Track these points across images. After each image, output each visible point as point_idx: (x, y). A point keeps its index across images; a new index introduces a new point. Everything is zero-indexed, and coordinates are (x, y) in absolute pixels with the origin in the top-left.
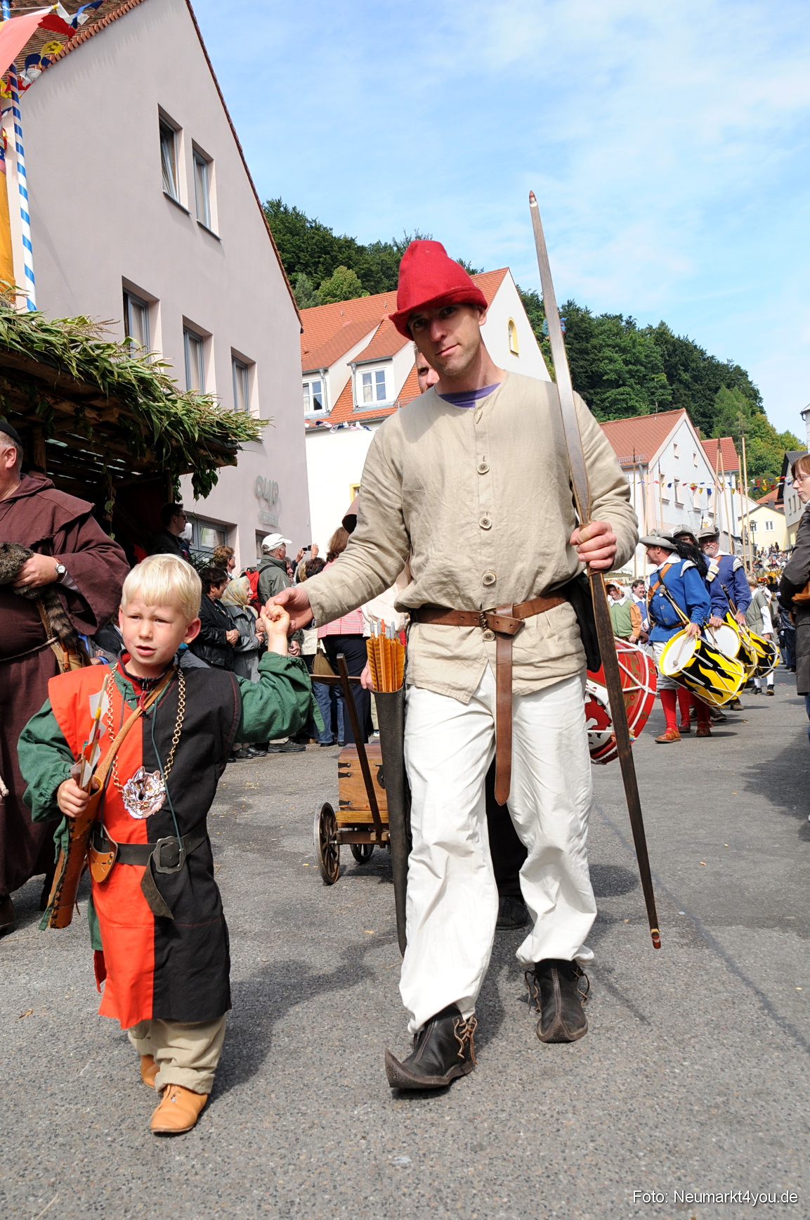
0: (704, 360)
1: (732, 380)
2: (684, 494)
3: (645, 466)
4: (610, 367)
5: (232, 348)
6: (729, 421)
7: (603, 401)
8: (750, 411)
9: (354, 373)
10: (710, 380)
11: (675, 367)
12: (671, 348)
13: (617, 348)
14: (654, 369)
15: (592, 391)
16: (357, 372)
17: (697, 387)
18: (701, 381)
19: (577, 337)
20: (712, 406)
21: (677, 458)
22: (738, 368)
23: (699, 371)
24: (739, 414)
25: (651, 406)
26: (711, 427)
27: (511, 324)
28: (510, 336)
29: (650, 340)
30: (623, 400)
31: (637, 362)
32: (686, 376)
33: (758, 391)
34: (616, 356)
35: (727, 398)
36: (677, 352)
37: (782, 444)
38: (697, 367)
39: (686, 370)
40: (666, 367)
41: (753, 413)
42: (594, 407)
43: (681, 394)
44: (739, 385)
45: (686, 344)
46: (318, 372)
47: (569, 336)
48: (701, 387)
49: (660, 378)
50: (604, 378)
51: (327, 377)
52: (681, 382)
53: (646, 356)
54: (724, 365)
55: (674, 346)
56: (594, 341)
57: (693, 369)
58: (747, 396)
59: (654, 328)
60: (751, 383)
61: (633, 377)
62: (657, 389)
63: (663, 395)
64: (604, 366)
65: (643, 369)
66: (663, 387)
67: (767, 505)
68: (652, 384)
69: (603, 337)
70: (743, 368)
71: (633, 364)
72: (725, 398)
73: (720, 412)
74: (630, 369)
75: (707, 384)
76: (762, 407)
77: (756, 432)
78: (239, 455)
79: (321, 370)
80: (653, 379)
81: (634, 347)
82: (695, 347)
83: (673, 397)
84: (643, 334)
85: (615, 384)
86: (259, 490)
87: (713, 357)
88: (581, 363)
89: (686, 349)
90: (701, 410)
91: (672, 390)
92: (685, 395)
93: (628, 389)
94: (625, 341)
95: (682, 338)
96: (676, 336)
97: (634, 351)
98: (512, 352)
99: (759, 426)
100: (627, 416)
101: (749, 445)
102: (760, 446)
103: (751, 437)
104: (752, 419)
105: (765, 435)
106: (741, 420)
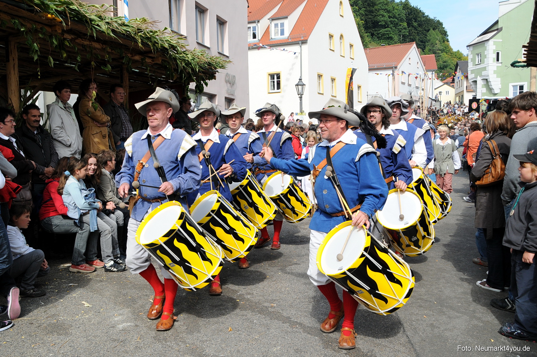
0: (424, 17)
1: (435, 26)
2: (412, 80)
3: (396, 68)
4: (382, 19)
5: (217, 15)
6: (433, 45)
7: (378, 34)
8: (442, 41)
9: (271, 23)
10: (426, 26)
11: (411, 20)
12: (410, 11)
13: (386, 11)
14: (402, 20)
15: (373, 29)
16: (272, 23)
17: (420, 29)
18: (422, 26)
19: (369, 5)
20: (426, 38)
21: (410, 64)
22: (438, 21)
23: (421, 22)
24: (437, 42)
25: (399, 37)
26: (425, 47)
27: (341, 2)
28: (340, 8)
29: (401, 7)
30: (387, 34)
31: (394, 17)
32: (415, 24)
33: (447, 32)
34: (385, 14)
35: (433, 35)
36: (412, 13)
37: (456, 56)
38: (420, 20)
39: (415, 22)
40: (407, 20)
41: (444, 41)
42: (374, 36)
43: (412, 32)
44: (438, 29)
45: (416, 10)
46: (255, 22)
47: (365, 5)
48: (421, 29)
49: (404, 24)
50: (379, 24)
51: (259, 24)
52: (413, 26)
53: (399, 15)
54: (432, 20)
55: (411, 10)
56: (376, 7)
57: (419, 21)
58: (441, 34)
59: (403, 2)
60: (444, 28)
61: (392, 23)
62: (402, 29)
63: (405, 32)
64: (380, 18)
65: (396, 20)
66: (405, 29)
67: (447, 83)
68: (400, 27)
69: (380, 5)
70: (441, 21)
71: (393, 18)
72: (432, 34)
73: (429, 40)
74: (391, 20)
75: (425, 28)
76: (448, 39)
77: (444, 50)
78: (217, 75)
79: (256, 21)
80: (401, 25)
81: (393, 10)
82: (421, 11)
83: (409, 33)
84: (398, 5)
85: (384, 27)
86: (227, 79)
87: (428, 16)
88: (370, 17)
89: (416, 12)
90: (421, 39)
91: (409, 30)
92: (414, 32)
93: (389, 29)
94: (390, 8)
95: (415, 7)
96: (412, 6)
97: (393, 12)
98: (341, 15)
99: (446, 47)
100: (388, 41)
101: (441, 56)
102: (445, 56)
103: (442, 52)
104: (442, 44)
105: (448, 51)
106: (438, 44)
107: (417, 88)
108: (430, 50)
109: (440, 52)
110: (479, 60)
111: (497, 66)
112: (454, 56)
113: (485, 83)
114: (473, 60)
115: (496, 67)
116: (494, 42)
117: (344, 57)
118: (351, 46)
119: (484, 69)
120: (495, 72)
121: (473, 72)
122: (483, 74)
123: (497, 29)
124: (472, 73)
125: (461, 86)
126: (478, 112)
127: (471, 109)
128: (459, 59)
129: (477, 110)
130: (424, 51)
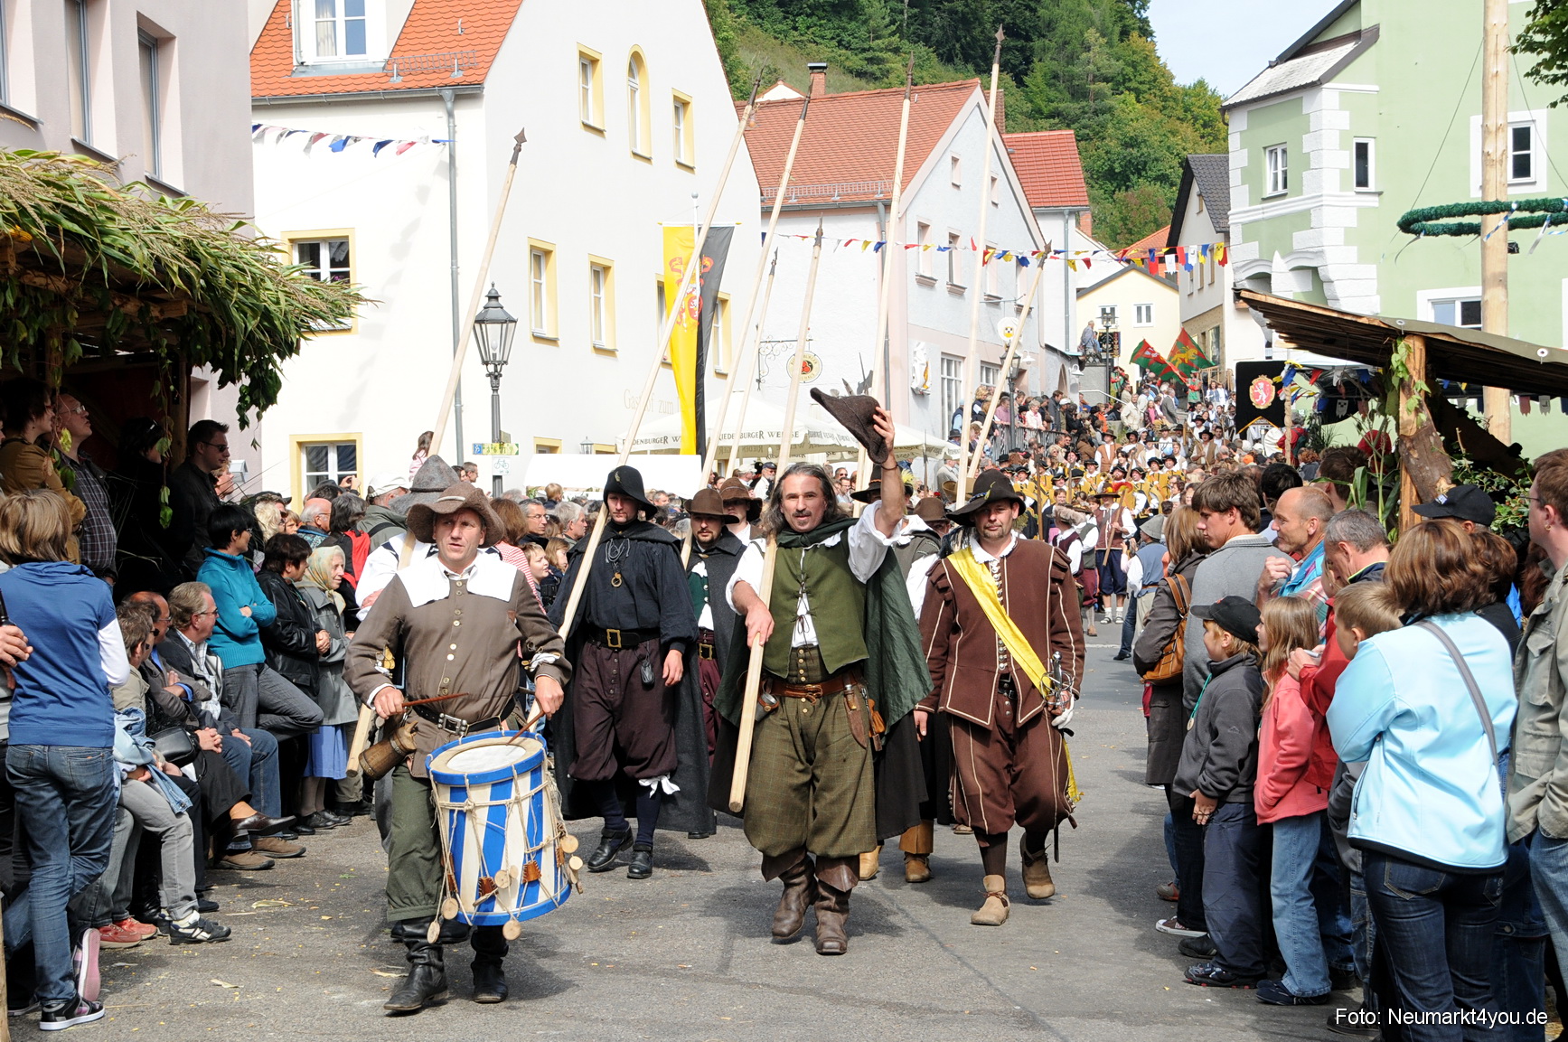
2: (967, 267)
5: (139, 15)
6: (1070, 50)
8: (1117, 29)
21: (957, 187)
24: (1091, 35)
26: (1028, 61)
41: (1125, 33)
67: (1139, 265)
73: (1050, 25)
76: (1145, 21)
77: (1127, 79)
90: (1008, 19)
99: (1134, 65)
100: (836, 23)
101: (1110, 110)
102: (1132, 112)
103: (1116, 91)
104: (1119, 48)
105: (1143, 87)
106: (1096, 49)
107: (993, 301)
108: (1056, 77)
109: (1105, 87)
110: (1276, 175)
111: (1360, 209)
112: (1180, 113)
113: (1310, 288)
114: (1253, 176)
115: (1354, 212)
116: (1343, 92)
117: (648, 160)
118: (681, 105)
119: (1303, 219)
120: (1350, 236)
121: (1250, 230)
122: (1296, 247)
123: (1356, 35)
124: (1246, 239)
125: (1207, 280)
126: (1280, 423)
127: (1245, 413)
128: (1205, 126)
129: (1275, 414)
130: (1025, 78)
